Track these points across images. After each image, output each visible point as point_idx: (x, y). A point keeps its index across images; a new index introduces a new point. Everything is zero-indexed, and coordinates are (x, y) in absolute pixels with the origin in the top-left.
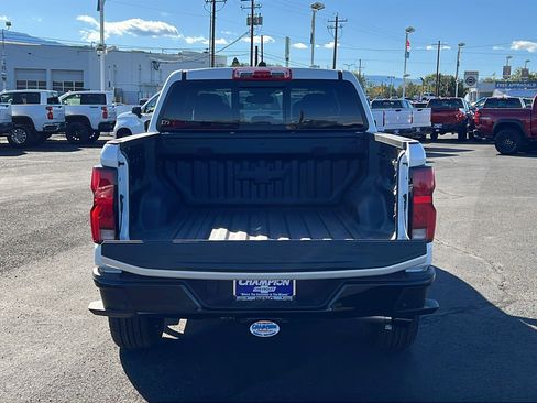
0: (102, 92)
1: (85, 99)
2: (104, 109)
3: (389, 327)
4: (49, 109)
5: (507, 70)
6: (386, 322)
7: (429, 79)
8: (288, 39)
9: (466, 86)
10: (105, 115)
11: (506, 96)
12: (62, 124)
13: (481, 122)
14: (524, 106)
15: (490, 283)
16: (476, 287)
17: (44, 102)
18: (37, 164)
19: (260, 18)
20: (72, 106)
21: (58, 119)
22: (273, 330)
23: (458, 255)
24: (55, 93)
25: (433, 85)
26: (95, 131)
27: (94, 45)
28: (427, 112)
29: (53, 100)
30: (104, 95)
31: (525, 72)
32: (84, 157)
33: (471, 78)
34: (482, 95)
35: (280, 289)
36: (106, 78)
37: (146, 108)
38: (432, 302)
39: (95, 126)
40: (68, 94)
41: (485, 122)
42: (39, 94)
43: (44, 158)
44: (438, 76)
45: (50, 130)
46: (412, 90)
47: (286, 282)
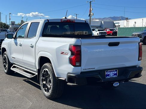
22: (118, 84)
47: (116, 72)
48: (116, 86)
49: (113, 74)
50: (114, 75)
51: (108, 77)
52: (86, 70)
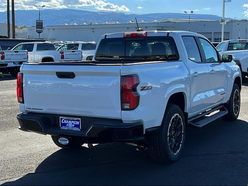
22: (67, 142)
35: (76, 126)
47: (78, 123)
48: (63, 143)
49: (73, 124)
52: (30, 110)
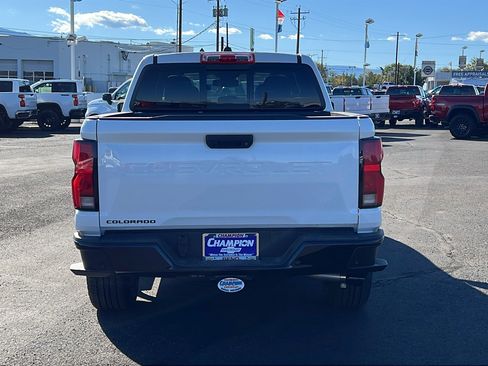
0: (73, 80)
1: (56, 87)
2: (75, 97)
3: (343, 286)
4: (21, 96)
5: (462, 60)
6: (342, 281)
7: (388, 69)
8: (252, 30)
9: (423, 75)
10: (76, 103)
11: (461, 84)
12: (34, 111)
13: (436, 108)
14: (477, 93)
15: (439, 252)
16: (426, 255)
17: (16, 90)
18: (10, 150)
19: (226, 10)
20: (43, 94)
21: (29, 107)
22: (239, 286)
23: (412, 228)
24: (27, 82)
25: (393, 74)
26: (66, 118)
27: (64, 36)
28: (386, 99)
29: (25, 89)
30: (75, 83)
31: (480, 62)
32: (55, 143)
33: (429, 68)
34: (439, 83)
35: (245, 250)
36: (77, 68)
37: (116, 95)
38: (381, 261)
39: (66, 113)
40: (39, 83)
41: (440, 108)
42: (11, 82)
43: (17, 144)
44: (397, 66)
45: (23, 117)
46: (372, 79)
47: (250, 243)
48: (229, 289)
49: (237, 246)
50: (242, 252)
51: (213, 257)
52: (118, 225)
